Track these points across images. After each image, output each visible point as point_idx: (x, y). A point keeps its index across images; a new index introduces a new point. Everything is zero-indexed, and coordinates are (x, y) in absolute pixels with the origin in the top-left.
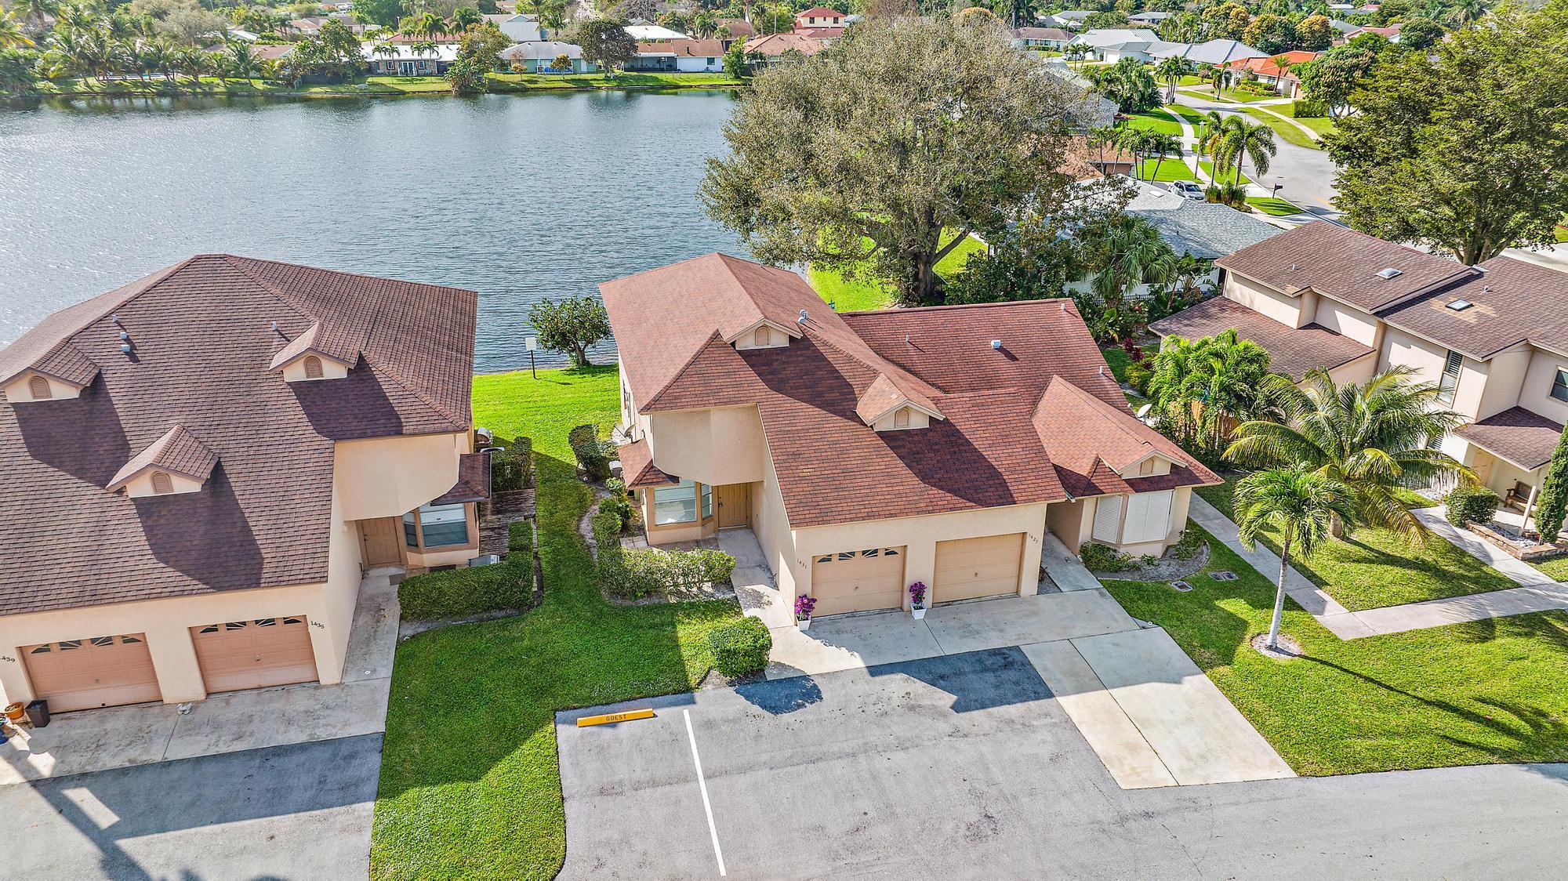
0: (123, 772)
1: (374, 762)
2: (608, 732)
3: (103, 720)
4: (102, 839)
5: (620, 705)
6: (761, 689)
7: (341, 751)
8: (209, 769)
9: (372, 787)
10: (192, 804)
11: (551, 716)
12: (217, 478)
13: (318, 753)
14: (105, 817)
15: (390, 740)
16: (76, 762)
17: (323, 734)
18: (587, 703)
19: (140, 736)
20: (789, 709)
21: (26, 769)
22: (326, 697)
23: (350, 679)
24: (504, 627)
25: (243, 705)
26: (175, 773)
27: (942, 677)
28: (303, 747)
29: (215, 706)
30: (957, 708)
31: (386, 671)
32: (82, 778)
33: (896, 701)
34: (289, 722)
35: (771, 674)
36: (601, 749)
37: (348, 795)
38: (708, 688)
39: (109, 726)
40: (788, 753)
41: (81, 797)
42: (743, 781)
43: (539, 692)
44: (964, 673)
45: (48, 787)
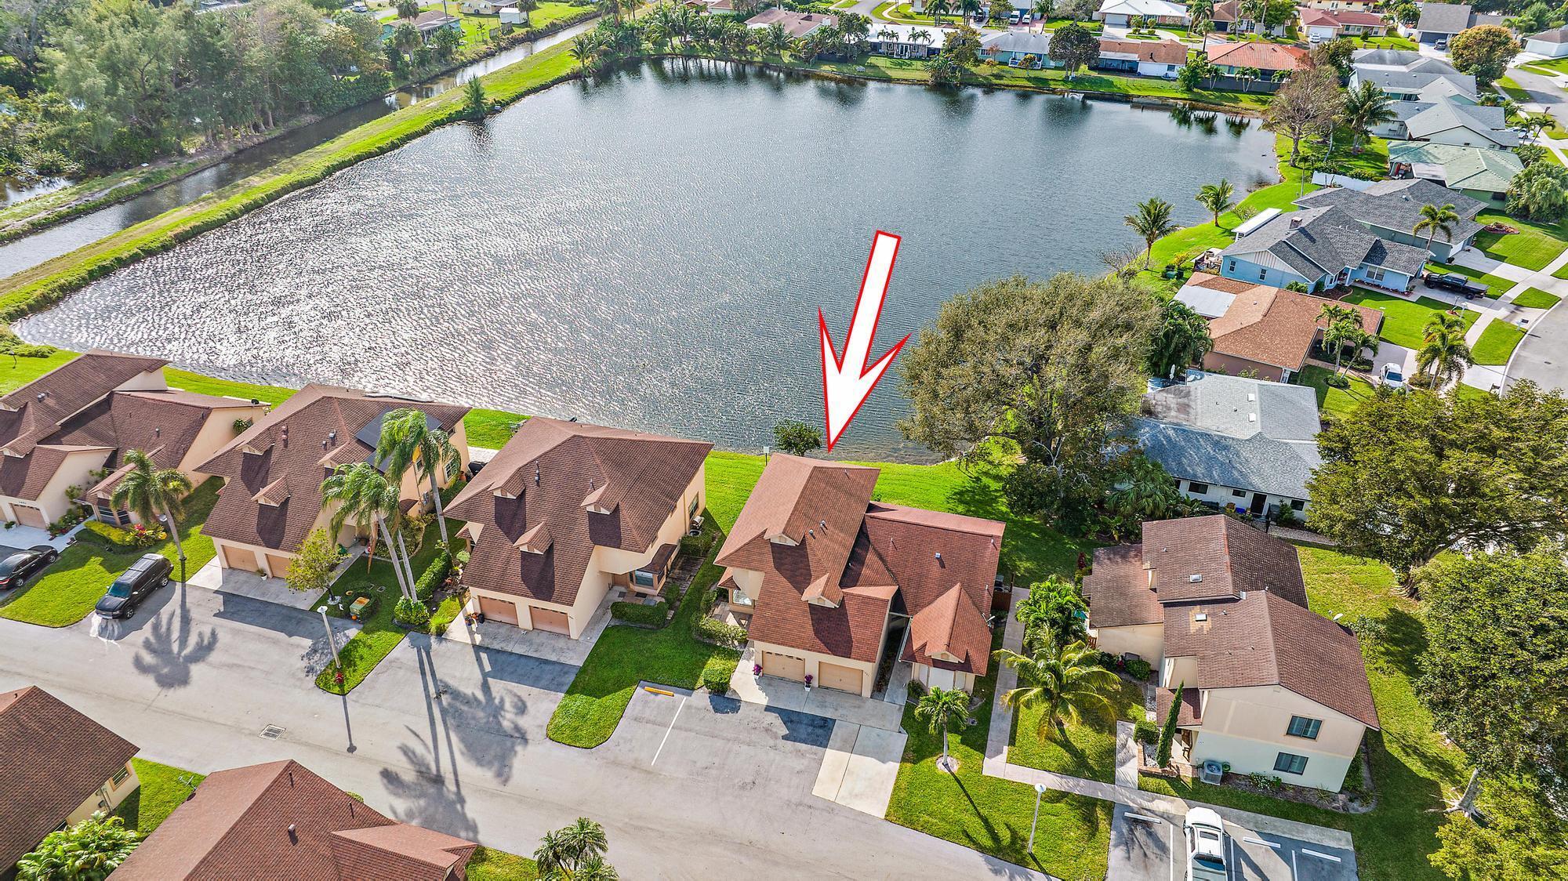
0: (498, 651)
1: (571, 678)
2: (653, 696)
3: (499, 627)
4: (485, 675)
5: (664, 687)
6: (719, 700)
7: (564, 668)
8: (523, 660)
9: (566, 688)
10: (512, 673)
11: (637, 683)
12: (550, 551)
13: (558, 668)
14: (488, 668)
15: (582, 670)
16: (487, 643)
17: (562, 660)
18: (654, 681)
19: (508, 639)
20: (722, 712)
21: (473, 639)
22: (571, 644)
23: (581, 639)
24: (645, 634)
25: (543, 638)
26: (513, 658)
27: (791, 721)
28: (554, 663)
29: (534, 634)
30: (785, 738)
31: (595, 640)
32: (487, 649)
33: (765, 725)
34: (554, 651)
35: (728, 694)
36: (646, 702)
37: (557, 688)
38: (701, 691)
39: (500, 630)
40: (707, 730)
41: (484, 656)
42: (684, 734)
43: (640, 669)
44: (801, 723)
45: (477, 648)
